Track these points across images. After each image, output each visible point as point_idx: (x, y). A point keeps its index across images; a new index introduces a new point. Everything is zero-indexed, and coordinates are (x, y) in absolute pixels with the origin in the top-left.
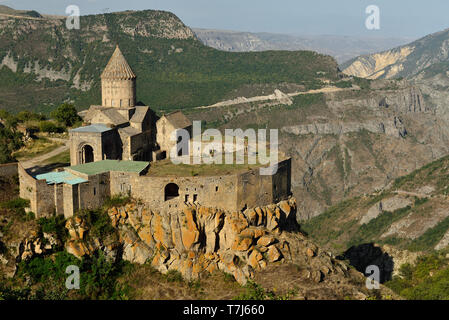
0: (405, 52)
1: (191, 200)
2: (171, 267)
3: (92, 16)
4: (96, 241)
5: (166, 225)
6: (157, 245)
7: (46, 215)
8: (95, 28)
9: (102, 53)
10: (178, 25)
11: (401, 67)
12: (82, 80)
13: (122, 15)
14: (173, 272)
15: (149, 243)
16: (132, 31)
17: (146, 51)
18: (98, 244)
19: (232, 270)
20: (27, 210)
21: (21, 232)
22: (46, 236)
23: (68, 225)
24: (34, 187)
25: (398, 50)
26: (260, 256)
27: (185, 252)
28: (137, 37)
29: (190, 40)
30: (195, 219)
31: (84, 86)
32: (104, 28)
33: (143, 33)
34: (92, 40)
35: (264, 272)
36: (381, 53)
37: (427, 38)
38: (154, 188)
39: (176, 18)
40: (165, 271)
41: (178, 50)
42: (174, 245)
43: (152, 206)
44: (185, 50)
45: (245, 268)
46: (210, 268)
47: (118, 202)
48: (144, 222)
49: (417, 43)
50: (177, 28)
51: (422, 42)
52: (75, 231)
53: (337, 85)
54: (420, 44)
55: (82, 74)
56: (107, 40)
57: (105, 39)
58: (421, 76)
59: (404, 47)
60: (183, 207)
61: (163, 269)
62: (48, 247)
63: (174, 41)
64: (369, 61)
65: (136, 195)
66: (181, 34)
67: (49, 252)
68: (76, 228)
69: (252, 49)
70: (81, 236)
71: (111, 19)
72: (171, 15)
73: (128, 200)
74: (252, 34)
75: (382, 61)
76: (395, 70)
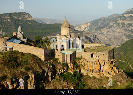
0: (89, 24)
1: (97, 58)
2: (93, 75)
3: (5, 14)
4: (76, 69)
5: (91, 65)
6: (89, 70)
7: (63, 62)
8: (6, 17)
9: (8, 24)
10: (30, 16)
11: (88, 28)
12: (3, 32)
13: (14, 13)
14: (94, 77)
15: (87, 69)
16: (17, 18)
17: (21, 24)
18: (76, 70)
19: (108, 75)
20: (58, 61)
21: (59, 67)
22: (64, 68)
23: (69, 65)
24: (61, 55)
25: (87, 23)
26: (114, 72)
27: (97, 71)
28: (18, 19)
29: (33, 21)
30: (99, 63)
31: (3, 34)
32: (9, 17)
33: (20, 18)
34: (5, 21)
35: (115, 76)
36: (83, 24)
37: (95, 20)
38: (88, 55)
39: (29, 14)
40: (91, 77)
41: (30, 23)
42: (94, 70)
43: (87, 60)
44: (32, 23)
45: (111, 75)
46: (102, 75)
47: (79, 59)
48: (86, 64)
49: (92, 22)
50: (29, 17)
51: (94, 21)
52: (71, 66)
53: (74, 33)
54: (93, 22)
55: (2, 30)
56: (10, 21)
57: (9, 20)
58: (94, 30)
59: (89, 23)
60: (95, 60)
61: (91, 76)
62: (64, 71)
63: (28, 21)
64: (80, 26)
65: (83, 57)
66: (30, 19)
67: (65, 72)
68: (71, 65)
69: (48, 23)
70: (72, 68)
71: (10, 15)
72: (28, 14)
73: (82, 58)
74: (47, 19)
75: (83, 27)
76: (87, 29)
